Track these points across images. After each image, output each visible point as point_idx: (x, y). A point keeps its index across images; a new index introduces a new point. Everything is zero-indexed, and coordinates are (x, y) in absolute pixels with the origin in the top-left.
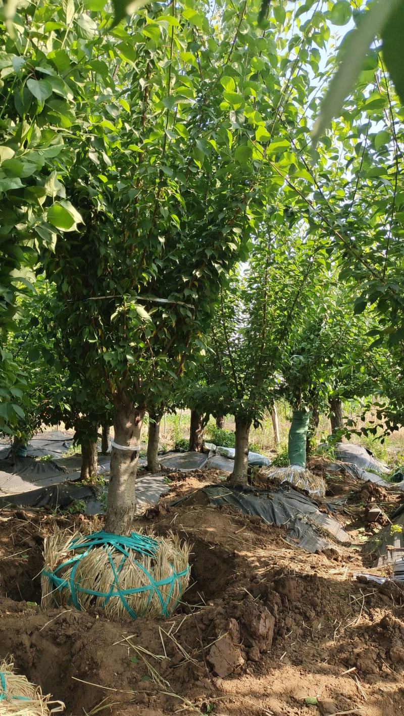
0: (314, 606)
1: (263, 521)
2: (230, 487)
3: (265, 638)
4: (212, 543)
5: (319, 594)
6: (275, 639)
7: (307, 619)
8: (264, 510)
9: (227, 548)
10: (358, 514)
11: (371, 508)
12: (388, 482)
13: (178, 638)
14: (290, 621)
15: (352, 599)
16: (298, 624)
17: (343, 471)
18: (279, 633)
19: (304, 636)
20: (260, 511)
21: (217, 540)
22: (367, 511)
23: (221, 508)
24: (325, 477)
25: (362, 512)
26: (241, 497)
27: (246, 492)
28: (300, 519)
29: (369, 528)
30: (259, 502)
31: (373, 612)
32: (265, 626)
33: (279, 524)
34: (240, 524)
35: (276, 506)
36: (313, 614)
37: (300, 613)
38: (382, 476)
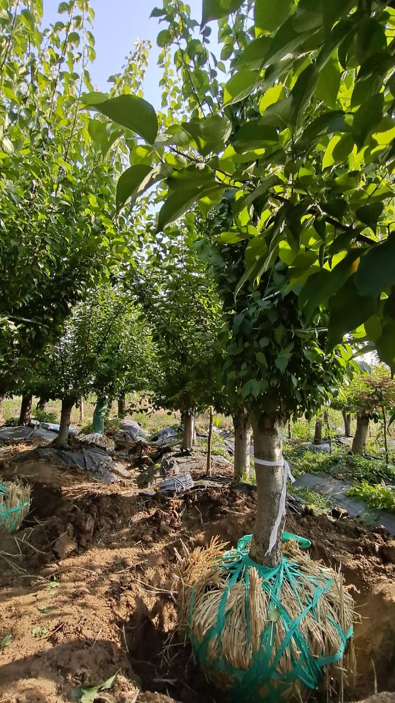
0: (117, 510)
1: (78, 468)
2: (55, 447)
3: (89, 532)
4: (45, 484)
5: (120, 503)
6: (94, 533)
7: (113, 518)
8: (79, 460)
9: (55, 485)
10: (135, 460)
11: (142, 455)
12: (150, 441)
13: (30, 541)
14: (103, 521)
15: (138, 504)
16: (108, 522)
17: (125, 436)
18: (97, 529)
19: (111, 529)
20: (76, 461)
21: (48, 481)
22: (140, 457)
23: (49, 461)
24: (114, 439)
25: (138, 459)
26: (63, 453)
27: (67, 450)
28: (102, 465)
29: (141, 468)
30: (75, 456)
31: (150, 510)
32: (89, 525)
33: (88, 468)
34: (63, 470)
35: (86, 458)
36: (117, 515)
37: (109, 516)
38: (146, 438)
